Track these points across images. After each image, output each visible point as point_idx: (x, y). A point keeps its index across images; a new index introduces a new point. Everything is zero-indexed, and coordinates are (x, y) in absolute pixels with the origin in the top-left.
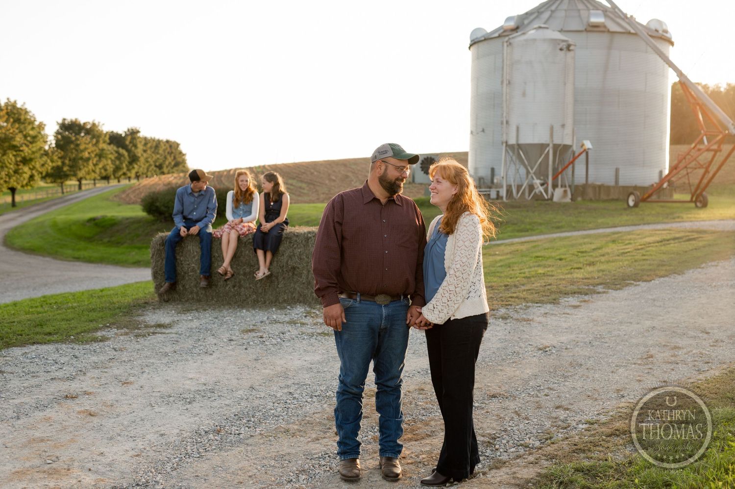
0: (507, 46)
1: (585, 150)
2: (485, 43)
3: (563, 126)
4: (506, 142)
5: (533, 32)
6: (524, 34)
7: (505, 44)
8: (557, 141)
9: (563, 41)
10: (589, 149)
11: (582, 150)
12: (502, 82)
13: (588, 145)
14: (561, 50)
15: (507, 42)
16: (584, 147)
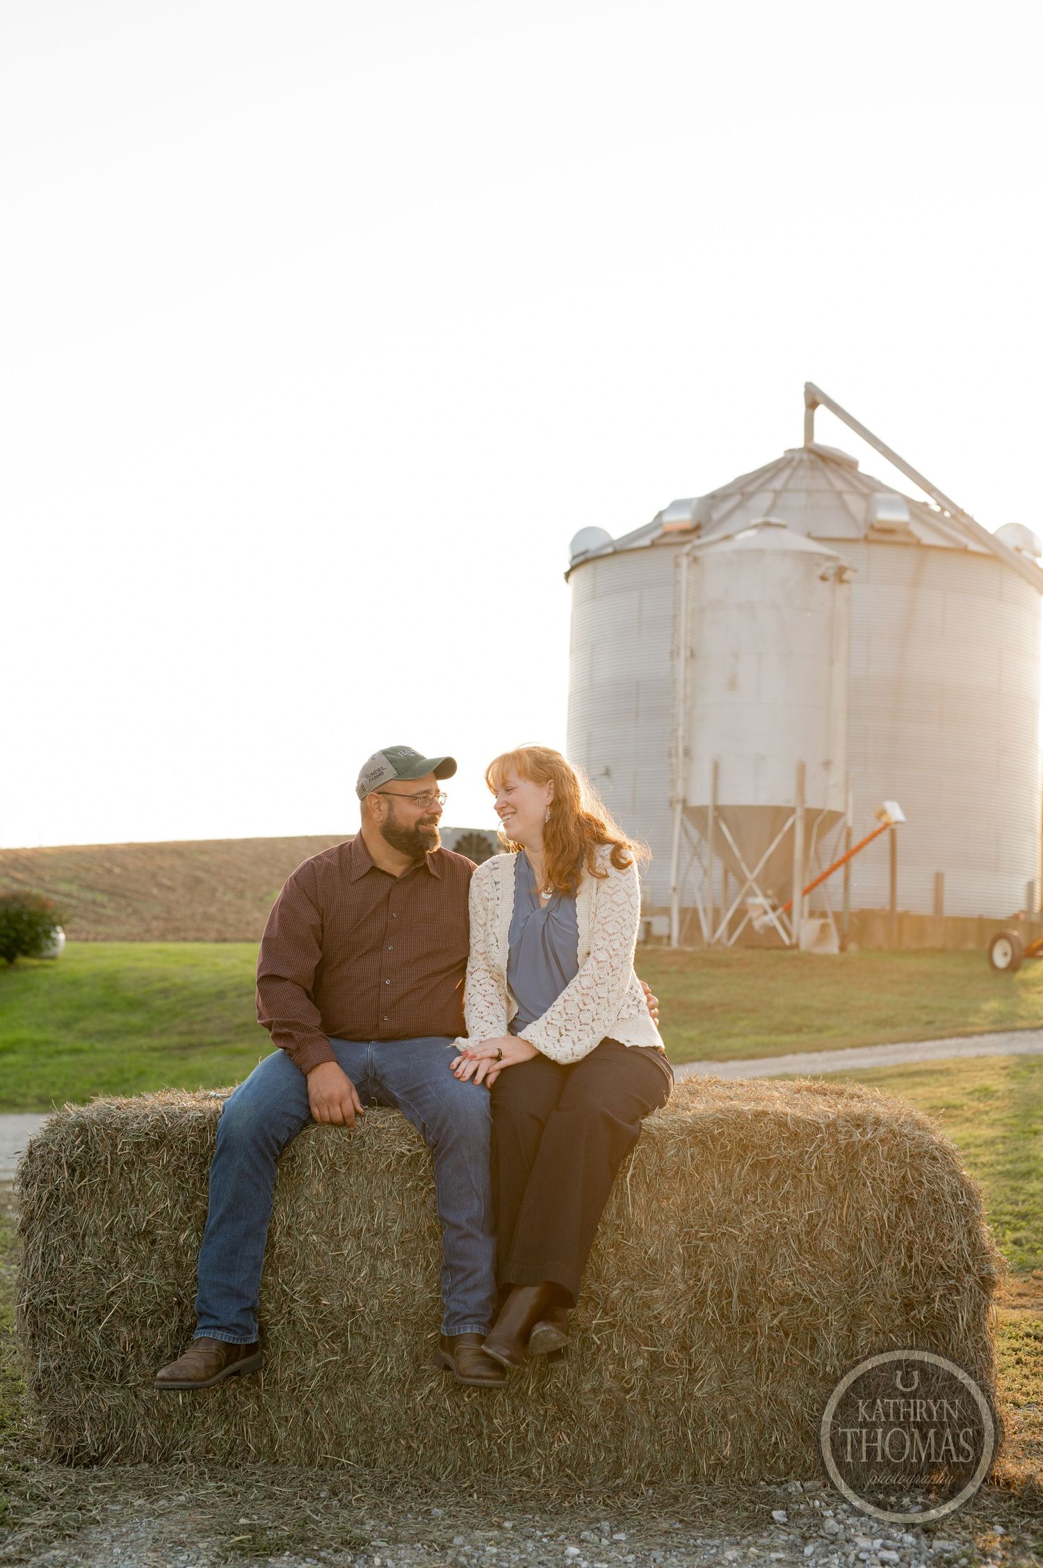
0: (689, 566)
4: (684, 805)
5: (751, 534)
7: (684, 561)
9: (829, 558)
12: (673, 655)
15: (688, 555)
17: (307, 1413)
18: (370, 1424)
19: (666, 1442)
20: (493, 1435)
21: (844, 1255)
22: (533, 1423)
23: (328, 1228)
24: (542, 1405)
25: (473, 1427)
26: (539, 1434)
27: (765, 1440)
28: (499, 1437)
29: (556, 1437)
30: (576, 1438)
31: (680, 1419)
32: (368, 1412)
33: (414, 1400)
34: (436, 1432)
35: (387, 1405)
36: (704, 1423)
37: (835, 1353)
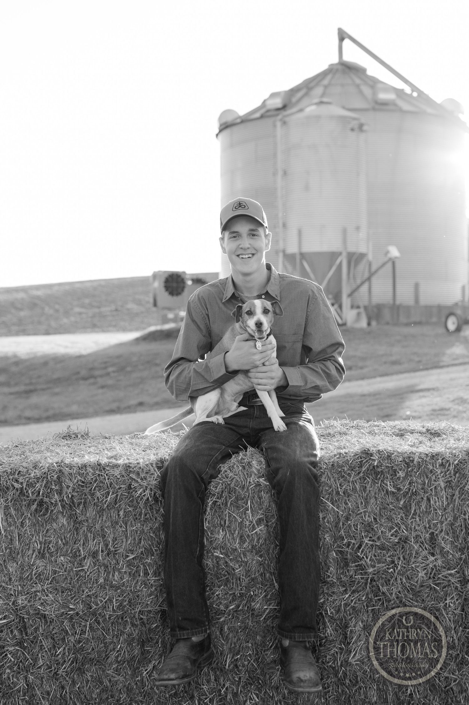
0: (281, 126)
1: (390, 259)
2: (242, 126)
3: (358, 228)
4: (284, 251)
5: (313, 107)
6: (301, 110)
8: (351, 249)
9: (355, 119)
10: (396, 258)
11: (386, 259)
12: (275, 174)
13: (394, 252)
14: (352, 130)
16: (389, 256)
17: (63, 688)
18: (110, 693)
19: (329, 697)
20: (201, 697)
21: (457, 555)
22: (230, 687)
23: (72, 551)
24: (237, 674)
25: (186, 692)
26: (235, 695)
27: (403, 693)
28: (206, 699)
29: (248, 697)
30: (263, 696)
31: (339, 680)
32: (109, 684)
33: (142, 674)
34: (159, 697)
35: (122, 679)
36: (357, 682)
37: (453, 627)
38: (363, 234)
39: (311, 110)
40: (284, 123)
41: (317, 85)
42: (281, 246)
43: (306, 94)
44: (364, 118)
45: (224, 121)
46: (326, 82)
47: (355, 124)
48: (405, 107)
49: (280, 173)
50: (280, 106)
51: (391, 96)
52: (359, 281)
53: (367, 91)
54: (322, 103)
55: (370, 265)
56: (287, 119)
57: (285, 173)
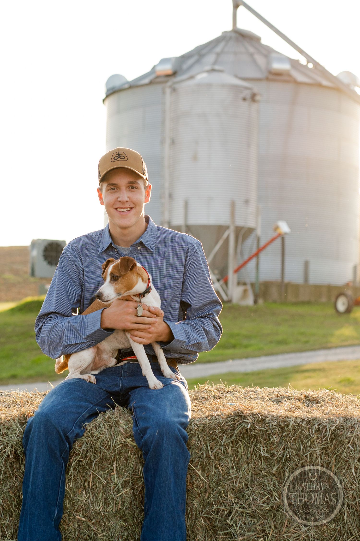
0: (171, 93)
1: (280, 235)
2: (129, 92)
3: (247, 202)
4: (169, 223)
5: (204, 75)
6: (192, 77)
8: (240, 222)
9: (247, 88)
10: (286, 234)
11: (275, 235)
12: (162, 142)
13: (284, 227)
14: (244, 99)
15: (170, 87)
16: (278, 231)
38: (252, 208)
39: (202, 77)
40: (174, 90)
41: (210, 52)
42: (166, 217)
43: (198, 61)
44: (256, 88)
45: (111, 86)
46: (218, 49)
47: (247, 94)
48: (300, 78)
49: (168, 141)
50: (170, 72)
51: (286, 66)
52: (246, 257)
53: (260, 60)
54: (213, 70)
55: (258, 240)
56: (177, 86)
57: (173, 142)
